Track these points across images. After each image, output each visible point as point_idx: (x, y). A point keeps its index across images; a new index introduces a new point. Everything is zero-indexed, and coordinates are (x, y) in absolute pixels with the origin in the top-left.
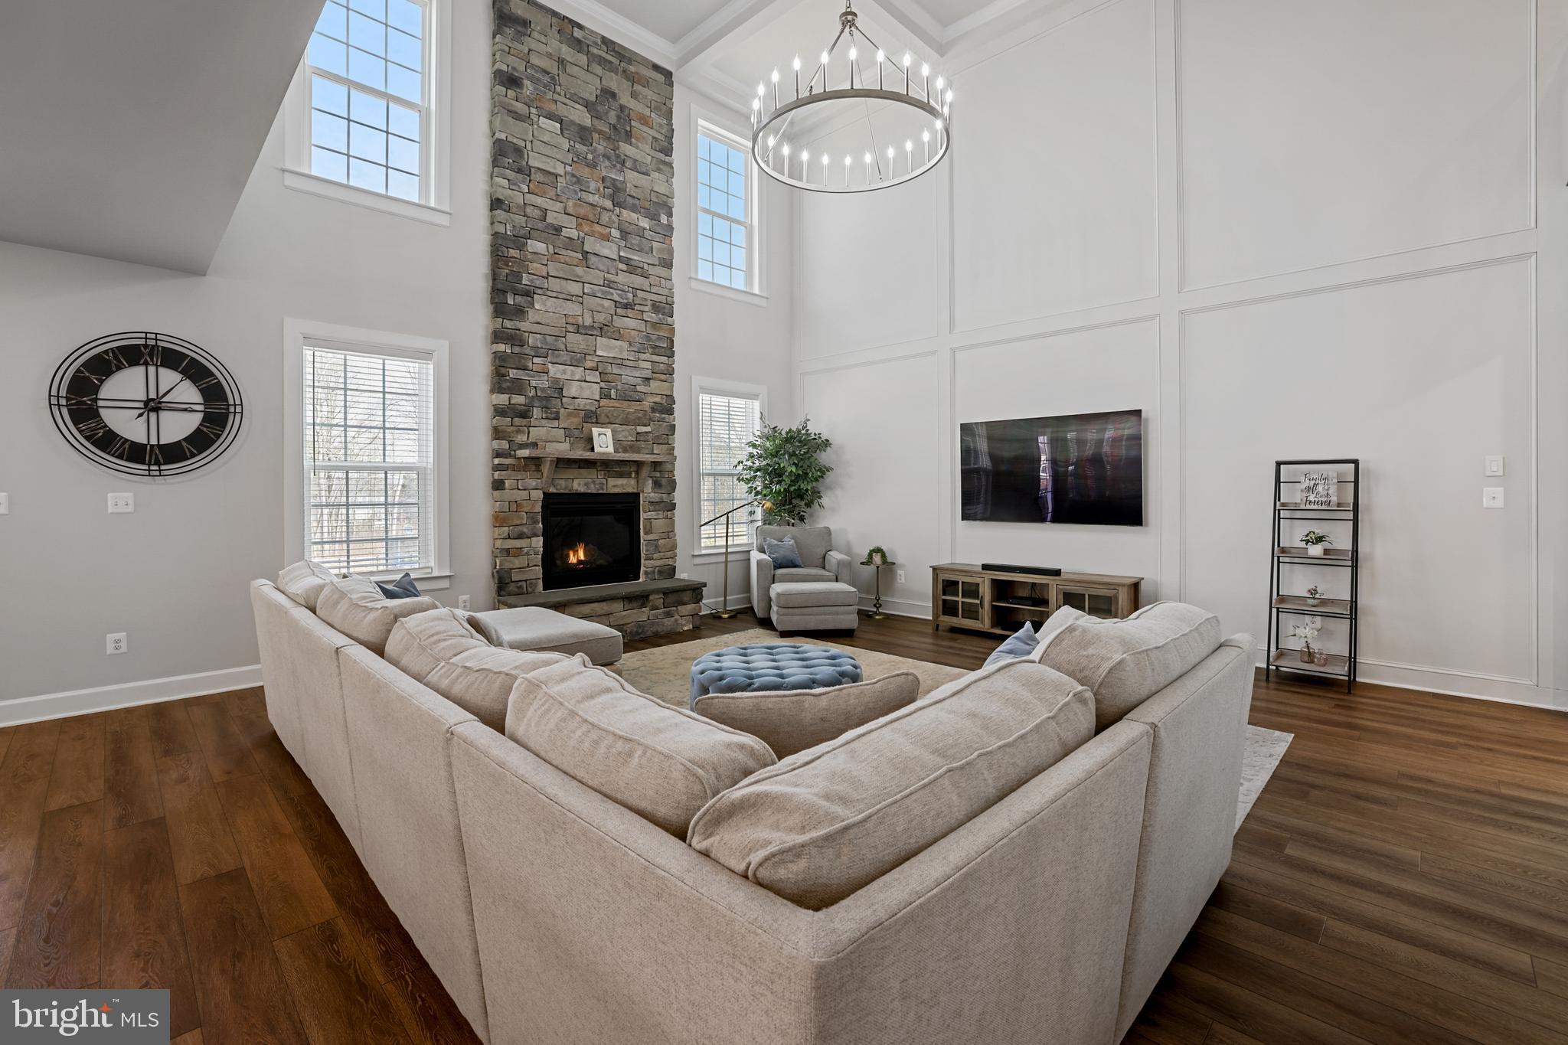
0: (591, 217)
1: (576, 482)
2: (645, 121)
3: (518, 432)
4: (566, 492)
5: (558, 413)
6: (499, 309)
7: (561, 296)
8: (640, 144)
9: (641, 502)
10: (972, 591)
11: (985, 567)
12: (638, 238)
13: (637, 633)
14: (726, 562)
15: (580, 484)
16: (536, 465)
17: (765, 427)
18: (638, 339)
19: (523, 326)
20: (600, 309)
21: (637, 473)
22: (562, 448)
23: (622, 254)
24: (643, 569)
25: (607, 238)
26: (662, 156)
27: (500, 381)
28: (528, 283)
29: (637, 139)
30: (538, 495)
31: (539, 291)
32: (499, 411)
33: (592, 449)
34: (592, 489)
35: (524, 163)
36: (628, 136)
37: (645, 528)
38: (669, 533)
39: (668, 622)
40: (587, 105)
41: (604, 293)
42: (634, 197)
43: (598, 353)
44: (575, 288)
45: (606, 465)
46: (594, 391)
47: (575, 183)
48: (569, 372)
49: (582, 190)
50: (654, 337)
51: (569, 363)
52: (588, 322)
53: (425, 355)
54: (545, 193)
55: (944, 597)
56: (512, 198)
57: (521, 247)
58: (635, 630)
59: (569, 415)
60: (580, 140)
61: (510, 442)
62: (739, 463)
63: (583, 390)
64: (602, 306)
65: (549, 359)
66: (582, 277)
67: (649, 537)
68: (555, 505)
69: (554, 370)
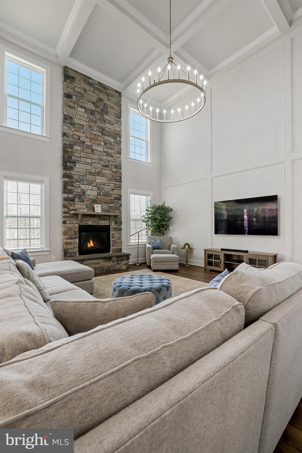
0: (94, 138)
1: (89, 222)
2: (112, 108)
3: (71, 206)
4: (86, 225)
5: (84, 200)
6: (65, 167)
7: (84, 163)
8: (110, 115)
9: (111, 228)
10: (217, 257)
11: (222, 250)
12: (110, 145)
13: (108, 270)
14: (138, 248)
15: (90, 222)
16: (76, 216)
17: (151, 205)
18: (110, 177)
19: (73, 172)
20: (97, 167)
21: (109, 219)
22: (85, 211)
23: (105, 150)
24: (111, 249)
25: (100, 145)
26: (118, 119)
27: (65, 190)
28: (74, 159)
29: (110, 114)
30: (77, 225)
31: (78, 162)
32: (65, 199)
33: (94, 211)
34: (95, 224)
35: (73, 122)
36: (107, 113)
37: (112, 236)
38: (120, 238)
39: (118, 266)
40: (93, 103)
41: (98, 162)
42: (108, 132)
43: (97, 181)
44: (89, 161)
45: (99, 216)
46: (95, 193)
47: (89, 128)
48: (87, 187)
49: (91, 130)
50: (115, 176)
51: (87, 184)
52: (93, 171)
53: (41, 182)
54: (80, 131)
55: (208, 260)
56: (69, 133)
57: (72, 148)
58: (107, 268)
59: (87, 201)
60: (91, 114)
61: (68, 209)
62: (143, 216)
63: (92, 192)
64: (98, 166)
65: (81, 183)
66: (91, 157)
67: (113, 239)
68: (83, 229)
69: (82, 187)
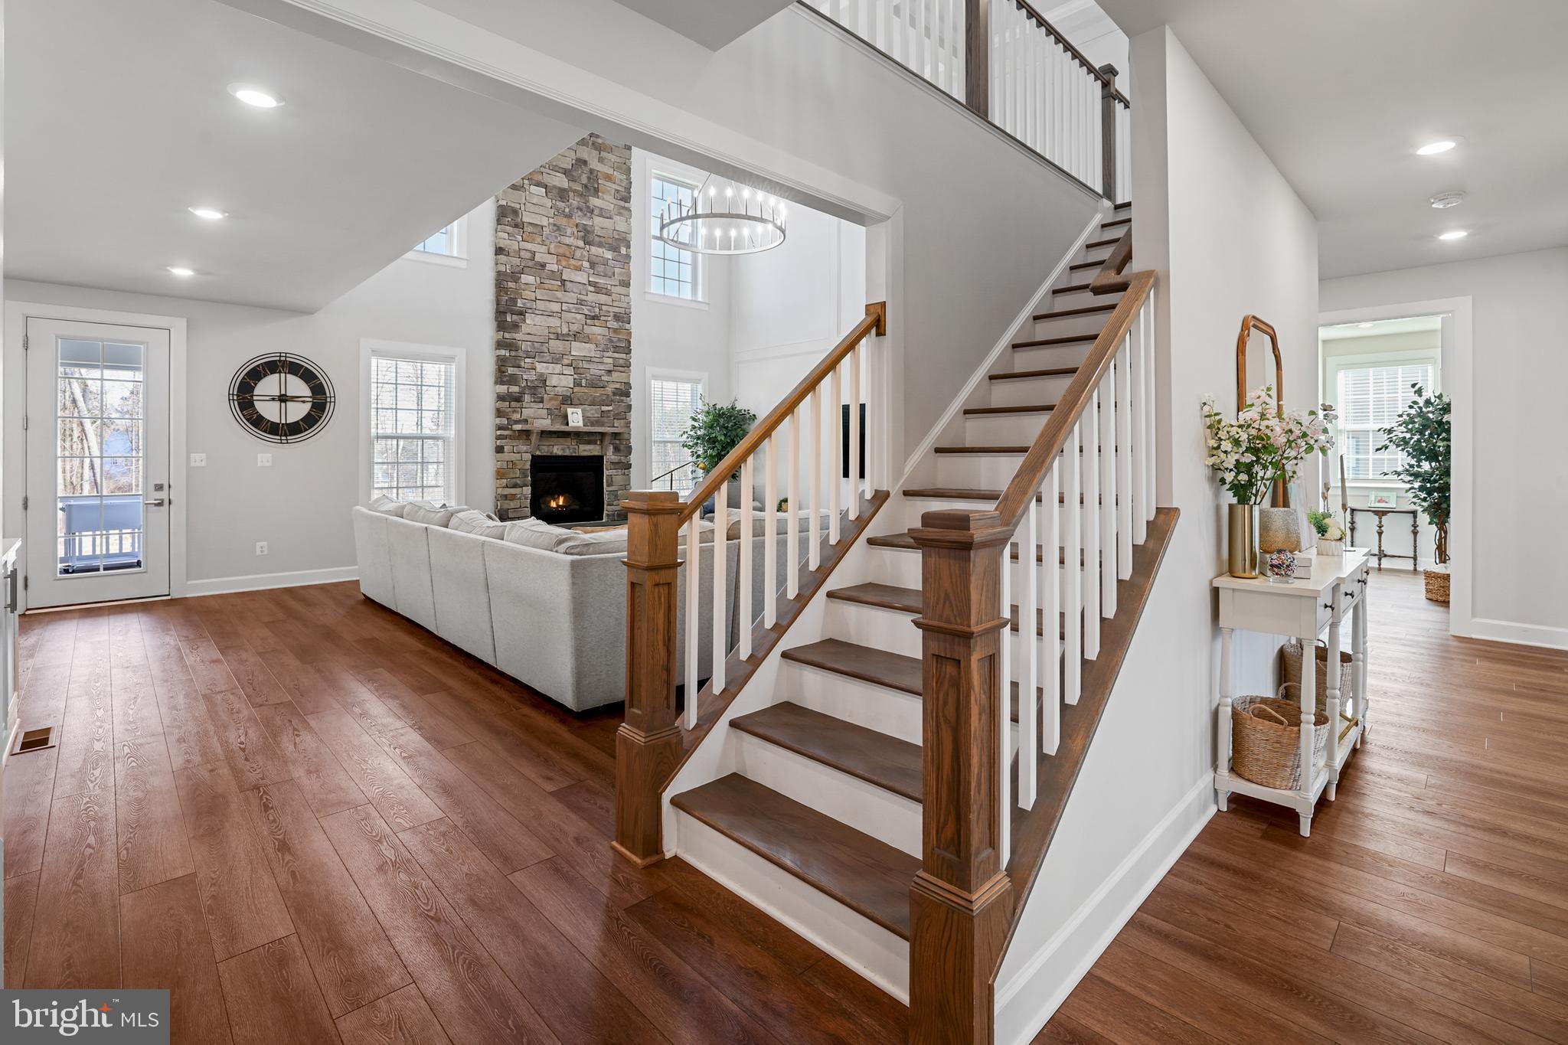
0: (568, 254)
1: (555, 447)
2: (608, 178)
3: (514, 412)
4: (549, 454)
5: (542, 398)
6: (501, 325)
7: (545, 315)
8: (605, 196)
9: (605, 462)
12: (605, 265)
15: (558, 449)
16: (527, 436)
17: (705, 405)
18: (603, 341)
19: (518, 336)
20: (574, 321)
21: (601, 441)
22: (546, 424)
23: (590, 279)
24: (605, 512)
25: (579, 269)
26: (622, 203)
27: (502, 376)
28: (521, 305)
29: (603, 193)
30: (528, 457)
31: (530, 311)
32: (501, 398)
33: (568, 424)
34: (567, 453)
35: (519, 220)
36: (596, 191)
37: (607, 482)
38: (625, 486)
40: (565, 172)
41: (577, 309)
42: (600, 236)
43: (572, 353)
44: (556, 307)
45: (577, 435)
46: (569, 381)
47: (556, 233)
48: (549, 368)
49: (560, 237)
50: (615, 340)
51: (550, 361)
52: (564, 331)
53: (448, 359)
54: (534, 240)
56: (510, 246)
57: (517, 280)
59: (551, 399)
60: (559, 201)
61: (508, 419)
63: (561, 380)
64: (576, 318)
65: (536, 359)
66: (560, 299)
67: (611, 489)
68: (540, 464)
69: (541, 368)
